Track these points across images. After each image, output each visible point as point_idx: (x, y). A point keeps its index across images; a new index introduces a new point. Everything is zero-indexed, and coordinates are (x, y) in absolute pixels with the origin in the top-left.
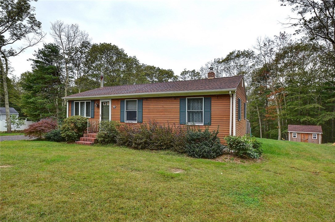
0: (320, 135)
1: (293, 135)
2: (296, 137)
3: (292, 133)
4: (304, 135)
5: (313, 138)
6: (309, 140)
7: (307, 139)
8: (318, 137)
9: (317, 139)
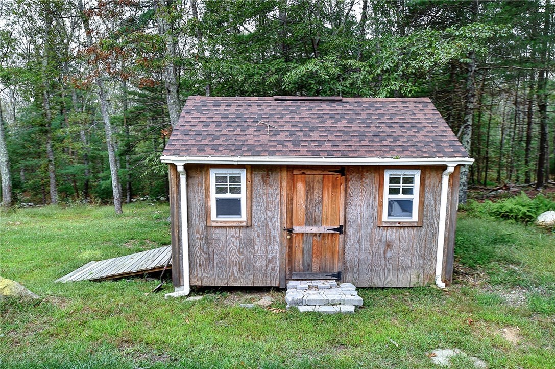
0: (445, 180)
1: (214, 196)
2: (244, 216)
3: (203, 168)
4: (309, 189)
5: (385, 218)
6: (350, 231)
7: (340, 230)
8: (429, 196)
9: (415, 217)
